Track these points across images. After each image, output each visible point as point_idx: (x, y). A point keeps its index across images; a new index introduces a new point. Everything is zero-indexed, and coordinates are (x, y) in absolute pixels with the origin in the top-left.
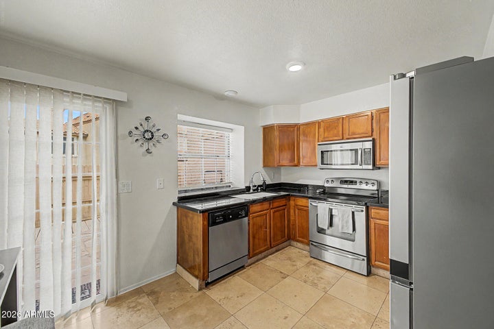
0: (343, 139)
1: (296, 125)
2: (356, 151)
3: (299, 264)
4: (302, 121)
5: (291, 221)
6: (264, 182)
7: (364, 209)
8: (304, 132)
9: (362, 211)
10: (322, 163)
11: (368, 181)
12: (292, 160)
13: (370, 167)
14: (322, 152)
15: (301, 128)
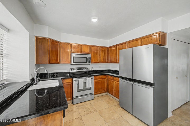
1: (58, 42)
2: (86, 58)
6: (38, 74)
7: (93, 77)
11: (86, 68)
12: (57, 60)
13: (90, 63)
14: (74, 57)
15: (61, 44)
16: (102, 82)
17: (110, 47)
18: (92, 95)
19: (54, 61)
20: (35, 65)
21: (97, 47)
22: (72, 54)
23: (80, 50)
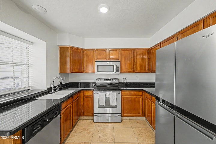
0: (106, 60)
1: (81, 49)
2: (113, 66)
3: (91, 130)
4: (85, 47)
5: (81, 105)
6: (61, 83)
7: (120, 92)
8: (87, 54)
9: (120, 93)
10: (98, 71)
11: (115, 79)
12: (80, 69)
13: (119, 73)
14: (98, 66)
15: (85, 51)
16: (135, 101)
17: (152, 48)
18: (119, 116)
19: (77, 71)
20: (59, 74)
21: (131, 50)
22: (96, 62)
23: (106, 57)
